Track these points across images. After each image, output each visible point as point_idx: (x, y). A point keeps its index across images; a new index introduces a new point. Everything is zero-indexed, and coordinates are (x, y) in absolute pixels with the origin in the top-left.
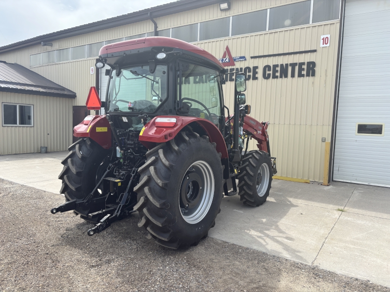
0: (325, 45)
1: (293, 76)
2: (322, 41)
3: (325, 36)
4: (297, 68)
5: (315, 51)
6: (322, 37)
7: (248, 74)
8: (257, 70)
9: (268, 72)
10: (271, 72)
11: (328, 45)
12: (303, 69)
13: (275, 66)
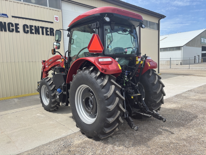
0: (56, 21)
1: (43, 34)
2: (55, 18)
3: (56, 16)
4: (44, 30)
5: (53, 23)
6: (55, 17)
7: (11, 28)
8: (18, 26)
9: (26, 29)
10: (29, 29)
11: (58, 21)
12: (48, 31)
13: (31, 26)
